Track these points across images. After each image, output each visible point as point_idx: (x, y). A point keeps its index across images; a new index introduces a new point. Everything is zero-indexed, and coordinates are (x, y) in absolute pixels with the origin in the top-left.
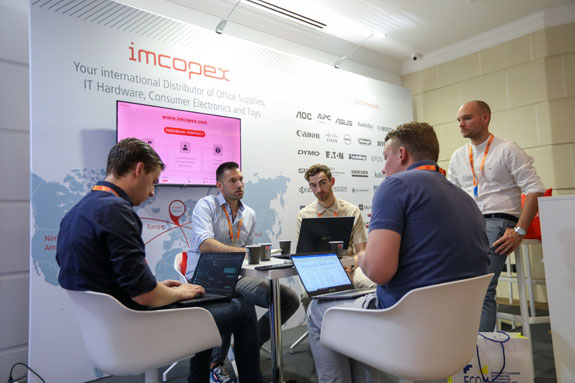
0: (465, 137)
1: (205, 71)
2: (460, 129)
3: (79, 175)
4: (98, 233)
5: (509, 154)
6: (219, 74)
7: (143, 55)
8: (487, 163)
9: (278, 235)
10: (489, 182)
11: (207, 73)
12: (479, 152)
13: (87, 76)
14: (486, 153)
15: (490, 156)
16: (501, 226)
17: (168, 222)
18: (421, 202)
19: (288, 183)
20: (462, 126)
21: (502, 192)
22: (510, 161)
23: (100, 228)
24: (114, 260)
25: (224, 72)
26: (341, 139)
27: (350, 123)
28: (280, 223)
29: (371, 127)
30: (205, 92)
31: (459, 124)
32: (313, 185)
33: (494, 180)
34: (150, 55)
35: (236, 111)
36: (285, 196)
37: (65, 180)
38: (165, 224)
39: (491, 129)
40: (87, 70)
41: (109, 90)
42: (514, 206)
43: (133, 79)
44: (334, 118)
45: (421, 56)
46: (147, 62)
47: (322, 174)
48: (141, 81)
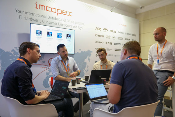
0: (156, 41)
1: (63, 12)
2: (154, 38)
3: (17, 49)
4: (15, 77)
5: (172, 48)
6: (68, 14)
7: (41, 7)
8: (163, 51)
9: (87, 71)
10: (164, 58)
11: (64, 13)
12: (161, 46)
13: (20, 14)
14: (163, 47)
15: (165, 49)
16: (167, 75)
17: (48, 66)
18: (130, 74)
19: (91, 53)
20: (155, 37)
21: (168, 62)
22: (172, 51)
23: (15, 75)
24: (19, 87)
25: (70, 13)
26: (111, 38)
27: (115, 32)
28: (88, 67)
29: (123, 33)
30: (63, 20)
31: (154, 36)
32: (99, 55)
33: (166, 58)
34: (43, 7)
35: (74, 27)
36: (90, 58)
37: (12, 51)
38: (47, 66)
39: (166, 38)
40: (20, 12)
41: (28, 19)
42: (173, 68)
43: (37, 15)
44: (109, 30)
45: (143, 7)
46: (42, 9)
47: (103, 52)
48: (40, 16)
